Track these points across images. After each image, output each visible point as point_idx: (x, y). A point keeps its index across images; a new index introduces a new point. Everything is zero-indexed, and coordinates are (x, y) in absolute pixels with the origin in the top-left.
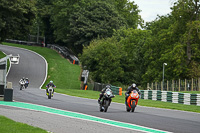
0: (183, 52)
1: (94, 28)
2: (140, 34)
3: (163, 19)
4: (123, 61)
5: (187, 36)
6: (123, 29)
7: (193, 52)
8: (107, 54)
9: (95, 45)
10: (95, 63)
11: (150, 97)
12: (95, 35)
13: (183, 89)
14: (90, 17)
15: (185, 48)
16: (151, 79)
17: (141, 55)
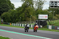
0: (24, 15)
1: (4, 10)
2: (15, 11)
3: (20, 7)
4: (11, 17)
5: (25, 11)
6: (11, 10)
7: (27, 15)
8: (7, 16)
9: (4, 14)
10: (4, 18)
11: (17, 25)
12: (4, 11)
13: (24, 23)
14: (3, 7)
15: (25, 14)
16: (17, 21)
17: (15, 16)
